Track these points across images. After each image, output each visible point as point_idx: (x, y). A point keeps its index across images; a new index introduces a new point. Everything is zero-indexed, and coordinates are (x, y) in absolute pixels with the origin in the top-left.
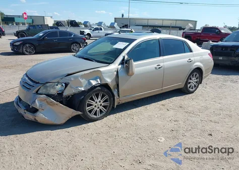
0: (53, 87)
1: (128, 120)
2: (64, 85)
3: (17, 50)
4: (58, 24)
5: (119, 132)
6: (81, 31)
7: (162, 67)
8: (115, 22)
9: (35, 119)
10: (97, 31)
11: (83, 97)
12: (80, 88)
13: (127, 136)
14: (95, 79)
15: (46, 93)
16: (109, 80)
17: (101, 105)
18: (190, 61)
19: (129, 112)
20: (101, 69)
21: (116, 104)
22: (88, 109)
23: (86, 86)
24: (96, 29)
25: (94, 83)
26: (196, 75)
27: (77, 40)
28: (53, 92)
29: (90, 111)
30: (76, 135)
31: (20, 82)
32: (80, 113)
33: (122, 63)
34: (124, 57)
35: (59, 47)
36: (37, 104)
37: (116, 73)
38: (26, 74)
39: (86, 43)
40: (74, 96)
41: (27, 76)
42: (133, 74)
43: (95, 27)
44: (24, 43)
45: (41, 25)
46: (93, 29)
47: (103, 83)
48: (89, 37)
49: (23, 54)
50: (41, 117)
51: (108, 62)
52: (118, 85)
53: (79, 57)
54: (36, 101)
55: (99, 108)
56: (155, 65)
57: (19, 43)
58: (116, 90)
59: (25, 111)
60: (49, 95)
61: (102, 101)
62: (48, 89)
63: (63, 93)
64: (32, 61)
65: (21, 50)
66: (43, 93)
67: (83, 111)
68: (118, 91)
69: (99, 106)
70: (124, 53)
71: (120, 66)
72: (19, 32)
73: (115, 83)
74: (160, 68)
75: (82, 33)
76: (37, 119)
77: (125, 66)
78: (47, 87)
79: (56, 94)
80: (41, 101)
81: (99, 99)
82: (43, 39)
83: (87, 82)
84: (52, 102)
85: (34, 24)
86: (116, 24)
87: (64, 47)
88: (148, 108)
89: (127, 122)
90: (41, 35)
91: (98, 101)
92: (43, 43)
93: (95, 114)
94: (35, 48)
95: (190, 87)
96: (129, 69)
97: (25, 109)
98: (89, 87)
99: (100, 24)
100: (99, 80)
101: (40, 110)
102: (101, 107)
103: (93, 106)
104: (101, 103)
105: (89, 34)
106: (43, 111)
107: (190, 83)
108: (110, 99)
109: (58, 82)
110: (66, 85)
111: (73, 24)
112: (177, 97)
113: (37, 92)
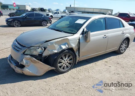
0: (35, 50)
1: (86, 73)
2: (43, 48)
3: (10, 24)
4: (33, 10)
5: (82, 82)
6: (47, 14)
7: (107, 37)
8: (66, 9)
9: (23, 73)
10: (56, 14)
11: (56, 57)
12: (54, 51)
13: (88, 85)
14: (64, 45)
15: (30, 54)
16: (74, 46)
17: (67, 62)
18: (123, 33)
19: (85, 66)
20: (69, 38)
21: (77, 61)
22: (59, 65)
23: (58, 49)
24: (56, 13)
25: (64, 47)
26: (125, 42)
27: (46, 19)
28: (35, 53)
29: (60, 67)
30: (51, 85)
31: (12, 45)
32: (54, 68)
33: (83, 33)
34: (84, 30)
35: (35, 23)
36: (24, 62)
37: (78, 40)
38: (16, 40)
39: (51, 21)
40: (50, 56)
41: (17, 41)
42: (89, 41)
43: (55, 12)
44: (14, 20)
45: (24, 10)
46: (54, 13)
47: (70, 47)
48: (51, 18)
49: (13, 26)
50: (27, 71)
51: (73, 32)
52: (79, 49)
53: (52, 29)
54: (24, 60)
55: (66, 64)
56: (103, 36)
57: (11, 20)
58: (78, 52)
59: (16, 67)
60: (32, 56)
61: (68, 60)
62: (32, 51)
63: (42, 54)
64: (19, 31)
65: (12, 24)
66: (29, 54)
67: (56, 67)
68: (79, 53)
69: (66, 63)
70: (84, 27)
71: (81, 36)
72: (11, 14)
73: (77, 47)
74: (105, 37)
75: (48, 15)
76: (24, 72)
77: (84, 35)
78: (31, 49)
79: (38, 55)
80: (27, 59)
81: (67, 59)
82: (26, 17)
83: (59, 47)
84: (34, 61)
85: (19, 9)
86: (67, 10)
87: (38, 23)
88: (97, 64)
89: (85, 75)
90: (24, 15)
91: (66, 60)
92: (26, 20)
93: (64, 69)
94: (21, 23)
95: (121, 50)
96: (87, 37)
97: (15, 65)
98: (60, 50)
99: (58, 10)
100: (67, 45)
101: (26, 66)
102: (67, 64)
103: (63, 63)
104: (68, 61)
105: (51, 16)
106: (28, 67)
107: (121, 47)
108: (73, 58)
109: (39, 47)
110: (45, 49)
111: (42, 10)
112: (114, 56)
113: (24, 53)
